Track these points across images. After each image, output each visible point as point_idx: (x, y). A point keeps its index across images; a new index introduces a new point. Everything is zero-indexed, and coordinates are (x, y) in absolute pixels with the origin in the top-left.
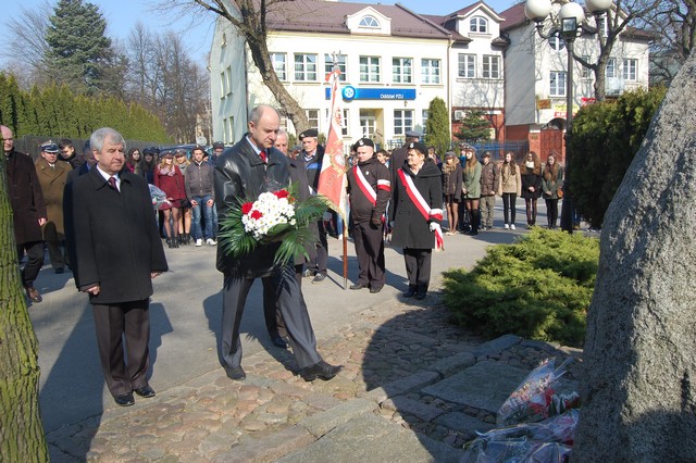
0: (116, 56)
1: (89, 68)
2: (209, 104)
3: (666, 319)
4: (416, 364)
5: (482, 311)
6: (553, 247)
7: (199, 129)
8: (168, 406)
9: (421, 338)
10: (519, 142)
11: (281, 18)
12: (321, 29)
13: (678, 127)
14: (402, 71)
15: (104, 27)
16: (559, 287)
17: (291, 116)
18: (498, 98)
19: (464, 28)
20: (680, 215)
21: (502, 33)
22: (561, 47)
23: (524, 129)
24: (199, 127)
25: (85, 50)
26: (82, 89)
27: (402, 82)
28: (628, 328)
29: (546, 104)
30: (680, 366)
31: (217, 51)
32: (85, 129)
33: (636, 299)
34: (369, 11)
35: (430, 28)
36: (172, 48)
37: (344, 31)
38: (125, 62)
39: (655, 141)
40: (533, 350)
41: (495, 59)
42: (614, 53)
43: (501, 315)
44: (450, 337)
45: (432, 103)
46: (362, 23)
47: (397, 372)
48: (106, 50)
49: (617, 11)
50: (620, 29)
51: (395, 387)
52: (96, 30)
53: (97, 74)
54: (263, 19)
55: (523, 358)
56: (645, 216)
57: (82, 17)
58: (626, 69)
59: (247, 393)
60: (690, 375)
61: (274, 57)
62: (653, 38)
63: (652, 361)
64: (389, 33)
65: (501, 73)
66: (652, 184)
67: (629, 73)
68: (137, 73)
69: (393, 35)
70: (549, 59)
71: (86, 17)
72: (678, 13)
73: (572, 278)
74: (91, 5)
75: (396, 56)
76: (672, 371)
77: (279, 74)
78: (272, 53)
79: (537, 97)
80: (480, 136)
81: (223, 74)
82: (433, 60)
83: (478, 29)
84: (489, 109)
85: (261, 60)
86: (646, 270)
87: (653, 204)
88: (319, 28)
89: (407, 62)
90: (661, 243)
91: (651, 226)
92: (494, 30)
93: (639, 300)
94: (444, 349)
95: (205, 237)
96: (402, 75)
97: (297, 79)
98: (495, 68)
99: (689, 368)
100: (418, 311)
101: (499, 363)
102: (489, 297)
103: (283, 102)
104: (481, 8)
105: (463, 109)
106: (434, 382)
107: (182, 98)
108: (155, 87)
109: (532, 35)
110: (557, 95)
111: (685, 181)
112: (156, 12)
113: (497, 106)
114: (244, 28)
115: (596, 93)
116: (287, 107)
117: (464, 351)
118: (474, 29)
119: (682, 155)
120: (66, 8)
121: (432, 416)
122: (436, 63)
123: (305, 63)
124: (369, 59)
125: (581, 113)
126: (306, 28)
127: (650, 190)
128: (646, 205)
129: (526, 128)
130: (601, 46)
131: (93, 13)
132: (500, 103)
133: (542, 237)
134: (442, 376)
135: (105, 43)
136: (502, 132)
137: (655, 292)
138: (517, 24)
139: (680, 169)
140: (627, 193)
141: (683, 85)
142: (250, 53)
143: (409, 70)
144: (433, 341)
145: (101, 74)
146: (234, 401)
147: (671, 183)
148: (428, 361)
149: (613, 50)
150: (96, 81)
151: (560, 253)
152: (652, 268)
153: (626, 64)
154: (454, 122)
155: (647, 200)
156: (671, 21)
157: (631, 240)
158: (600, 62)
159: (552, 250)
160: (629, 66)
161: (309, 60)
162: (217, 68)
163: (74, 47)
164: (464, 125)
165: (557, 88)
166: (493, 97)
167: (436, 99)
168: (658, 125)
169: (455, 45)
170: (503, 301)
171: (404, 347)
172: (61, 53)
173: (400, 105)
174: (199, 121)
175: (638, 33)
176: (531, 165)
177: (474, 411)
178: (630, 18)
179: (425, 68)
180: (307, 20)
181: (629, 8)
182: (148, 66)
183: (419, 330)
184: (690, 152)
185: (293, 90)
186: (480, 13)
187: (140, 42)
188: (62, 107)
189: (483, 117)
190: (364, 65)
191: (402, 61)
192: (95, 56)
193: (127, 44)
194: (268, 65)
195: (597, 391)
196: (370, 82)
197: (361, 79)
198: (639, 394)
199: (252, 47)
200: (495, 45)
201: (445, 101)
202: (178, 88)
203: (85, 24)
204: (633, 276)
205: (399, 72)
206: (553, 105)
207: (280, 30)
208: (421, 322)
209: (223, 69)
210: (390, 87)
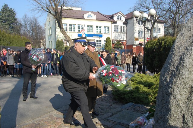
0: (19, 23)
1: (10, 26)
2: (45, 37)
3: (178, 100)
4: (105, 111)
5: (123, 96)
6: (141, 78)
7: (42, 44)
8: (35, 124)
9: (106, 103)
10: (130, 49)
11: (66, 14)
12: (77, 18)
13: (179, 49)
14: (99, 30)
15: (15, 15)
16: (144, 89)
17: (68, 41)
18: (125, 38)
19: (115, 18)
20: (181, 72)
21: (126, 20)
22: (141, 24)
23: (131, 46)
24: (42, 43)
25: (9, 21)
26: (8, 32)
27: (99, 33)
28: (168, 102)
29: (137, 39)
30: (182, 112)
31: (48, 23)
32: (9, 43)
33: (170, 94)
34: (90, 13)
35: (107, 18)
36: (35, 21)
37: (83, 18)
38: (21, 25)
39: (174, 53)
40: (137, 107)
41: (124, 27)
42: (155, 26)
43: (128, 97)
44: (114, 103)
45: (107, 38)
46: (88, 16)
47: (100, 113)
48: (16, 21)
49: (156, 15)
50: (157, 20)
51: (100, 118)
52: (13, 16)
53: (13, 28)
54: (61, 14)
55: (135, 109)
56: (172, 72)
57: (9, 12)
58: (158, 31)
59: (58, 120)
60: (185, 115)
61: (63, 25)
62: (165, 23)
63: (175, 111)
64: (95, 19)
65: (125, 31)
66: (173, 64)
67: (159, 32)
68: (25, 28)
69: (96, 20)
70: (138, 27)
71: (10, 12)
72: (171, 16)
73: (147, 87)
74: (12, 9)
75: (97, 25)
76: (180, 114)
77: (65, 29)
78: (63, 24)
79: (135, 37)
80: (120, 48)
81: (49, 29)
82: (107, 27)
83: (119, 19)
84: (122, 40)
85: (60, 25)
86: (173, 87)
87: (174, 69)
88: (76, 17)
89: (100, 27)
90: (177, 80)
91: (174, 75)
92: (123, 19)
93: (171, 95)
94: (113, 107)
95: (44, 75)
96: (99, 31)
97: (70, 31)
98: (124, 29)
99: (185, 113)
100: (105, 96)
101: (128, 111)
102: (125, 92)
103: (66, 37)
104: (120, 13)
105: (115, 40)
106: (111, 116)
107: (37, 35)
108: (29, 32)
109: (134, 21)
110: (140, 37)
111: (182, 64)
112: (31, 11)
113: (124, 39)
114: (55, 17)
115: (150, 37)
116: (67, 38)
117: (119, 107)
118: (118, 19)
119: (181, 57)
120: (4, 9)
121: (111, 126)
122: (108, 28)
123: (72, 27)
124: (90, 26)
125: (148, 42)
126: (73, 17)
127: (173, 65)
128: (172, 69)
129: (132, 46)
130: (152, 24)
131: (12, 11)
132: (125, 39)
133: (138, 76)
134: (113, 115)
135: (16, 19)
136: (125, 47)
137: (175, 93)
138: (129, 18)
139: (181, 60)
140: (167, 66)
141: (180, 38)
142: (57, 24)
143: (101, 29)
144: (109, 104)
145: (14, 28)
146: (54, 122)
147: (179, 64)
148: (109, 110)
149: (155, 25)
150: (13, 30)
151: (143, 80)
152: (174, 86)
153: (158, 29)
154: (113, 43)
155: (172, 68)
156: (170, 18)
157: (168, 79)
158: (151, 29)
159: (141, 79)
160: (159, 30)
161: (73, 26)
162: (48, 27)
163: (6, 20)
164: (115, 44)
165: (140, 35)
166: (123, 37)
167: (108, 37)
168: (174, 48)
169: (113, 23)
170: (128, 93)
171: (102, 106)
172: (3, 22)
173: (98, 39)
174: (42, 42)
175: (161, 21)
176: (134, 56)
177: (123, 124)
178: (159, 17)
179: (105, 29)
180: (73, 15)
181: (159, 15)
182: (28, 26)
183: (106, 101)
184: (183, 56)
185: (69, 34)
186: (120, 15)
187: (26, 19)
188: (3, 37)
189: (120, 43)
190: (88, 28)
191: (99, 27)
192: (12, 23)
193: (22, 20)
194: (62, 27)
195: (159, 119)
196: (90, 32)
197: (88, 32)
198: (172, 120)
199: (58, 22)
200: (124, 23)
201: (110, 38)
202: (36, 32)
203: (10, 14)
204: (169, 88)
205: (98, 30)
206: (139, 40)
207: (66, 17)
208: (106, 99)
209: (49, 28)
210: (95, 34)
